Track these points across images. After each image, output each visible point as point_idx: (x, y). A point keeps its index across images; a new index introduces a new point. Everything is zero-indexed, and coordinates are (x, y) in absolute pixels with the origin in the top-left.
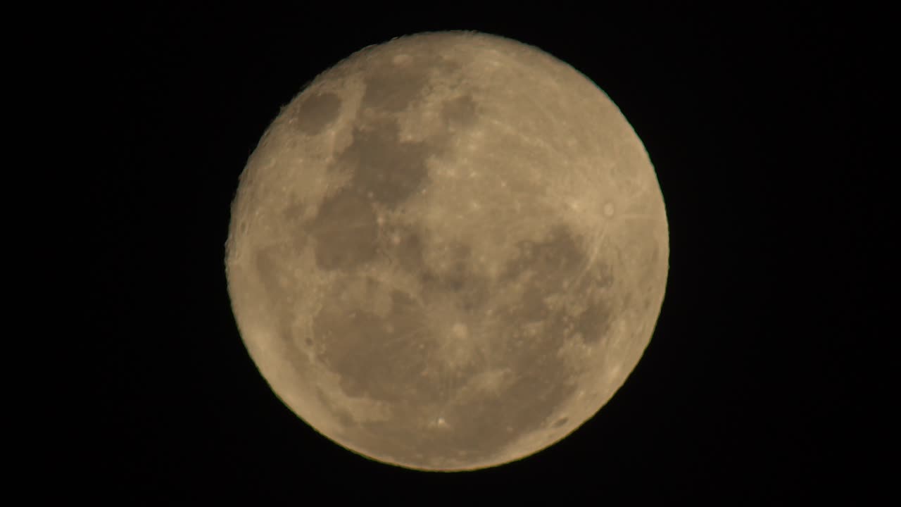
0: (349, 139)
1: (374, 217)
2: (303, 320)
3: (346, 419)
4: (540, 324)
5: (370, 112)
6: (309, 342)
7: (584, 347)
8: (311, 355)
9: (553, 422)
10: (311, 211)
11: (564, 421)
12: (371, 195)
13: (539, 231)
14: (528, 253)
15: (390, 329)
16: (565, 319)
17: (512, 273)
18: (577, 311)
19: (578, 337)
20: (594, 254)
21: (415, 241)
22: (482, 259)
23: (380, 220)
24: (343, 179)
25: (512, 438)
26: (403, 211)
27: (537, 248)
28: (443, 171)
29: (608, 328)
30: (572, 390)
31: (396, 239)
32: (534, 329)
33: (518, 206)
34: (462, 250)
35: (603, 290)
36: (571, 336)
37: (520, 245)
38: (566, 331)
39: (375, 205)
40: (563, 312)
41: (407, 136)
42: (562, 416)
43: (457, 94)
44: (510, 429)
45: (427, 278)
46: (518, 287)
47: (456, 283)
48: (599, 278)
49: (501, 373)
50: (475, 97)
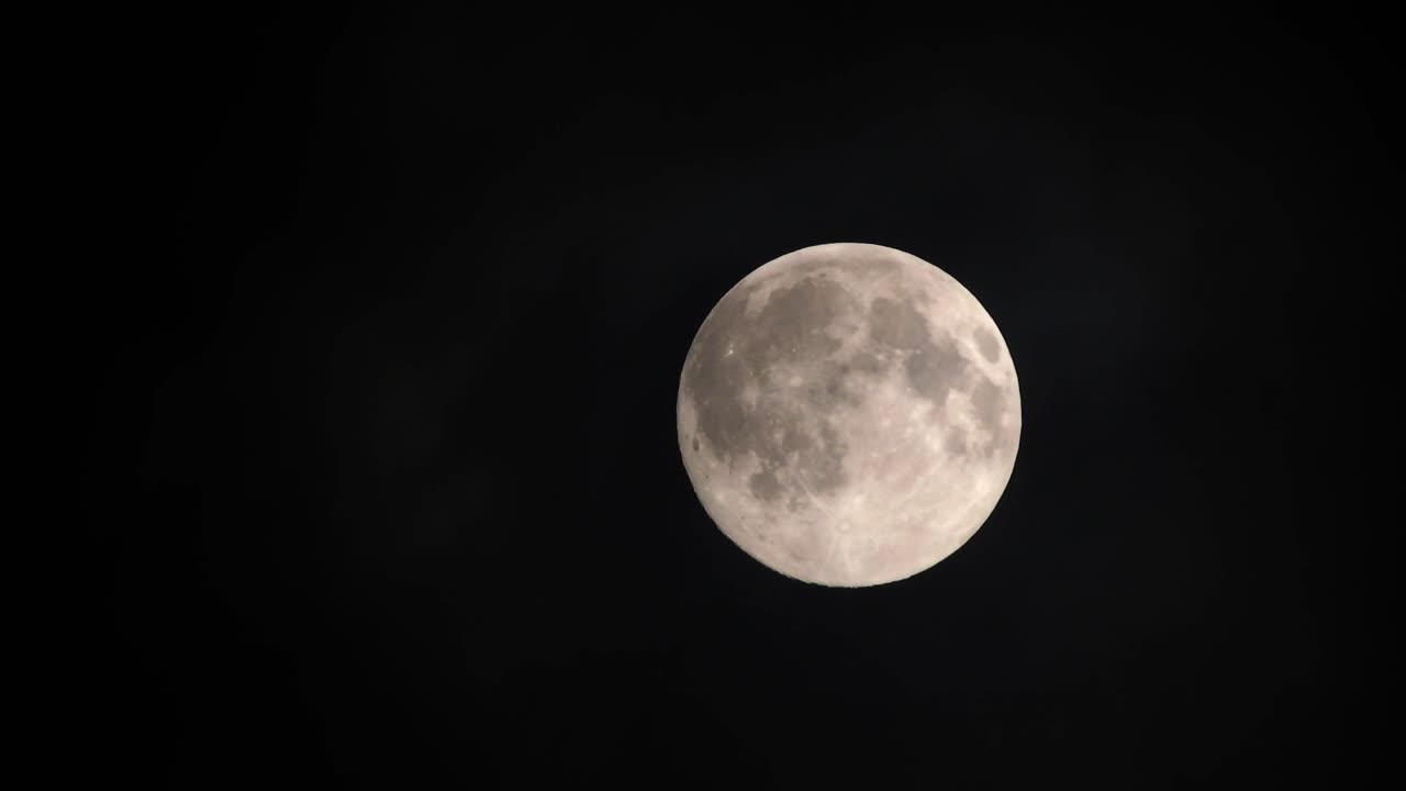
0: (964, 354)
1: (903, 349)
2: (839, 276)
3: (754, 288)
4: (780, 442)
5: (977, 378)
6: (823, 275)
7: (750, 474)
8: (812, 275)
9: (699, 438)
10: (920, 308)
11: (696, 448)
12: (919, 352)
13: (850, 464)
14: (838, 450)
15: (815, 331)
16: (777, 464)
17: (828, 433)
18: (780, 475)
19: (759, 470)
20: (817, 502)
21: (874, 369)
22: (845, 415)
23: (898, 352)
24: (936, 338)
25: (698, 402)
26: (899, 370)
27: (839, 458)
28: (920, 409)
29: (757, 497)
30: (720, 457)
31: (880, 357)
32: (779, 436)
33: (875, 455)
34: (856, 402)
35: (788, 501)
36: (763, 465)
37: (845, 446)
38: (767, 462)
39: (910, 352)
40: (783, 463)
41: (953, 395)
42: (701, 447)
43: (969, 445)
44: (706, 403)
45: (845, 369)
46: (815, 434)
47: (834, 389)
48: (799, 500)
49: (754, 403)
50: (961, 459)
